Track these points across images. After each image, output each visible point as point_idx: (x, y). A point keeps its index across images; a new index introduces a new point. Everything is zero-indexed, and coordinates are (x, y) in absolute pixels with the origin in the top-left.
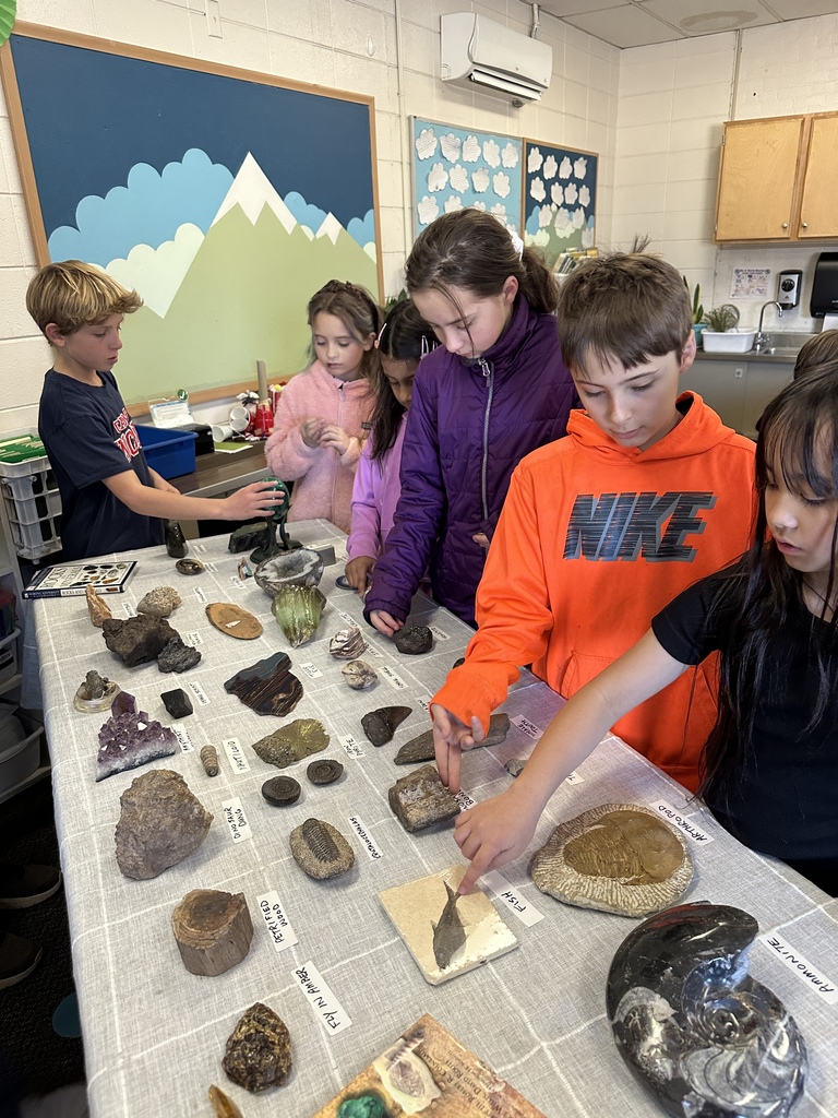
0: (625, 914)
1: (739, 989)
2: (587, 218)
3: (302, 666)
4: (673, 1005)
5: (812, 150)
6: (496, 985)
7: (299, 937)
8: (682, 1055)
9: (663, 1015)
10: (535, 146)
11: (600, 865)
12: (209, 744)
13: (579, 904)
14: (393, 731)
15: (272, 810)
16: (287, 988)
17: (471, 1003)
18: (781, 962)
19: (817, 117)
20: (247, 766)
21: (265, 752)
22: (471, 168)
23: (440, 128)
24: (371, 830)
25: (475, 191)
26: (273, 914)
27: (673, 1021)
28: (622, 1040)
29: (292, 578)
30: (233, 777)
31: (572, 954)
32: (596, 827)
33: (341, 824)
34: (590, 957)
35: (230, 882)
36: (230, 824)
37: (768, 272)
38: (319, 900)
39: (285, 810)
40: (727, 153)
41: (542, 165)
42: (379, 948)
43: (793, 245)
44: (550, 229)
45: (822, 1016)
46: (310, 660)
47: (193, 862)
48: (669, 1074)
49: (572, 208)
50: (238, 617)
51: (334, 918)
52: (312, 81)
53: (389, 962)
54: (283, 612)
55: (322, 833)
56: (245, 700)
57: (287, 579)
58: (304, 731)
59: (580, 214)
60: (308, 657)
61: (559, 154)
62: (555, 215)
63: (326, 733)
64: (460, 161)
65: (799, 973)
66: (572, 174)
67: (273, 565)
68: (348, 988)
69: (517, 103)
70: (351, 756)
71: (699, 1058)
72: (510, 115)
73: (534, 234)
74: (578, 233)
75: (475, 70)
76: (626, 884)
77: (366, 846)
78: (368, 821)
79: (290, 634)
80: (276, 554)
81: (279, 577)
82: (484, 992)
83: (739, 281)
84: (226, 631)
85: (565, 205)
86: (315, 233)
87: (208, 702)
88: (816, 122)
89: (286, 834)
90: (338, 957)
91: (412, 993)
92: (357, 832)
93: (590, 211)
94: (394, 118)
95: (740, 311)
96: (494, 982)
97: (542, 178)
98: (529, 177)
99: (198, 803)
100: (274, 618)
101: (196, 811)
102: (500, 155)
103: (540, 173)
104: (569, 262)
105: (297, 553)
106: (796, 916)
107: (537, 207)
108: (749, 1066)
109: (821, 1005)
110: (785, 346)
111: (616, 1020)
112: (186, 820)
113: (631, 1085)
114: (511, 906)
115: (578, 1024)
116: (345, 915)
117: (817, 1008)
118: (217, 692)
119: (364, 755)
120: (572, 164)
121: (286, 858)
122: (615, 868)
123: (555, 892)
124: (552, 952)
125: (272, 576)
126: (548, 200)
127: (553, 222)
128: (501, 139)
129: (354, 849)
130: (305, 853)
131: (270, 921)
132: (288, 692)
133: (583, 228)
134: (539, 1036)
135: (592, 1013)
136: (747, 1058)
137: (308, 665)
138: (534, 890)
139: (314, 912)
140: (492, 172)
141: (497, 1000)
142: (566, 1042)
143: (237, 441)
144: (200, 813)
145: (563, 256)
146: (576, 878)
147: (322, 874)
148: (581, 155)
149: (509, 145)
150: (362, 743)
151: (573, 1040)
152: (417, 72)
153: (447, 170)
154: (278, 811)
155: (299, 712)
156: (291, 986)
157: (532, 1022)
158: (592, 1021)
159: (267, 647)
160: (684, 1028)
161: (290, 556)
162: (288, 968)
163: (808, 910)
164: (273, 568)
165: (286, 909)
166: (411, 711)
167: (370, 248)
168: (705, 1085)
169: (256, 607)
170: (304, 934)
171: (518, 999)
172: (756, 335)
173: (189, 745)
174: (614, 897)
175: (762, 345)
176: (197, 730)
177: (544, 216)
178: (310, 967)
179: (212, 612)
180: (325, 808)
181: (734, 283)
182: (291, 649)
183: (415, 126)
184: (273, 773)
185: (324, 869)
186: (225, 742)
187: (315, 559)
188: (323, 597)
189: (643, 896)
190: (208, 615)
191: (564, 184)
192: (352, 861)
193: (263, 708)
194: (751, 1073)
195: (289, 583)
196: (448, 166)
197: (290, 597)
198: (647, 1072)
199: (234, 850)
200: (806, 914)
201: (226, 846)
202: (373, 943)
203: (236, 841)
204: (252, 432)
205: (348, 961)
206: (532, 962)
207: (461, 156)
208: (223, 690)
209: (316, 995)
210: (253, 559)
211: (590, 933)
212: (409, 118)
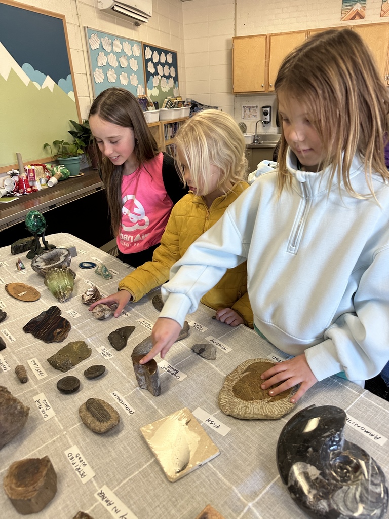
0: (272, 418)
1: (345, 449)
2: (175, 83)
3: (68, 312)
4: (318, 468)
5: (271, 51)
6: (215, 475)
7: (95, 471)
8: (330, 496)
9: (315, 475)
10: (148, 46)
11: (253, 394)
12: (20, 364)
13: (248, 418)
14: (126, 340)
15: (64, 396)
16: (94, 506)
17: (204, 489)
18: (353, 428)
19: (272, 35)
20: (45, 373)
21: (55, 364)
22: (119, 55)
23: (101, 34)
24: (125, 398)
25: (121, 67)
26: (76, 460)
27: (321, 477)
28: (295, 495)
29: (54, 264)
30: (37, 381)
31: (250, 447)
32: (246, 373)
33: (107, 397)
34: (260, 447)
35: (46, 446)
36: (40, 410)
37: (257, 107)
38: (103, 446)
39: (72, 396)
40: (235, 52)
41: (152, 55)
42: (144, 467)
43: (266, 94)
44: (159, 87)
45: (380, 453)
46: (72, 308)
47: (21, 437)
48: (327, 509)
49: (168, 77)
50: (24, 289)
51: (113, 454)
52: (31, 4)
53: (152, 475)
54: (51, 284)
55: (98, 406)
56: (37, 336)
57: (51, 265)
58: (75, 348)
59: (171, 80)
60: (70, 307)
61: (160, 51)
62: (160, 80)
63: (89, 347)
64: (112, 51)
65: (362, 432)
66: (166, 61)
67: (41, 258)
68: (131, 497)
69: (137, 23)
70: (106, 358)
71: (339, 494)
72: (134, 30)
73: (152, 89)
74: (171, 90)
75: (115, 5)
76: (269, 402)
77: (124, 408)
78: (124, 394)
79: (57, 295)
80: (42, 253)
81: (46, 265)
82: (209, 480)
83: (245, 111)
84: (18, 298)
85: (164, 76)
86: (41, 86)
87: (15, 340)
88: (272, 37)
89: (76, 410)
90: (121, 478)
91: (169, 491)
92: (117, 401)
93: (176, 79)
94: (76, 27)
95: (247, 125)
96: (213, 473)
97: (153, 62)
98: (147, 61)
99: (19, 402)
100: (46, 288)
101: (19, 408)
102: (131, 49)
103: (151, 60)
104: (170, 103)
105: (54, 251)
106: (352, 402)
107: (151, 76)
108: (364, 491)
109: (378, 447)
110: (267, 141)
111: (289, 484)
112: (13, 414)
113: (301, 516)
114: (212, 426)
115: (264, 487)
116: (121, 452)
117: (376, 449)
118: (19, 333)
119: (113, 356)
120: (166, 56)
121: (78, 425)
122: (261, 394)
123: (234, 414)
124: (240, 448)
125: (42, 265)
126: (156, 73)
127: (159, 83)
128: (131, 41)
129: (118, 411)
130: (90, 419)
131: (75, 465)
132: (62, 327)
133: (174, 87)
134: (246, 500)
135: (270, 479)
136: (361, 487)
137: (70, 310)
138: (222, 414)
139: (101, 454)
140: (129, 58)
141: (218, 483)
142: (261, 499)
143: (9, 196)
144: (22, 408)
145: (166, 100)
146: (243, 403)
147: (103, 430)
148: (170, 52)
149: (135, 44)
150: (110, 350)
151: (264, 498)
152: (86, 4)
153: (106, 55)
154: (68, 397)
155: (71, 338)
156: (96, 504)
157: (240, 492)
158: (271, 484)
159: (45, 304)
160: (328, 480)
161: (51, 252)
162: (92, 493)
163: (356, 398)
164: (42, 260)
165: (84, 455)
166: (134, 328)
167: (71, 95)
168: (346, 509)
169: (35, 283)
170: (98, 469)
171: (229, 481)
172: (255, 136)
173: (7, 367)
174: (265, 411)
175: (257, 140)
176: (11, 357)
177: (155, 80)
178: (105, 489)
179: (9, 288)
180: (96, 390)
181: (243, 112)
182: (59, 303)
183: (88, 32)
184: (61, 376)
185: (104, 426)
186: (29, 362)
187: (66, 253)
188: (74, 273)
189: (278, 407)
190: (7, 290)
191: (163, 65)
192: (119, 419)
193: (48, 338)
194: (366, 495)
195: (53, 267)
196: (107, 54)
197: (55, 275)
198: (314, 510)
199: (46, 425)
200: (356, 400)
201: (40, 423)
202: (140, 466)
203: (45, 419)
204: (18, 191)
205: (127, 479)
206: (231, 456)
207: (112, 49)
208: (23, 332)
209: (113, 506)
210: (29, 257)
211: (256, 433)
212: (84, 28)
